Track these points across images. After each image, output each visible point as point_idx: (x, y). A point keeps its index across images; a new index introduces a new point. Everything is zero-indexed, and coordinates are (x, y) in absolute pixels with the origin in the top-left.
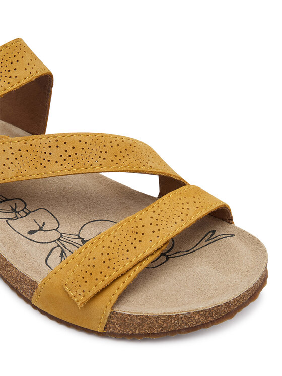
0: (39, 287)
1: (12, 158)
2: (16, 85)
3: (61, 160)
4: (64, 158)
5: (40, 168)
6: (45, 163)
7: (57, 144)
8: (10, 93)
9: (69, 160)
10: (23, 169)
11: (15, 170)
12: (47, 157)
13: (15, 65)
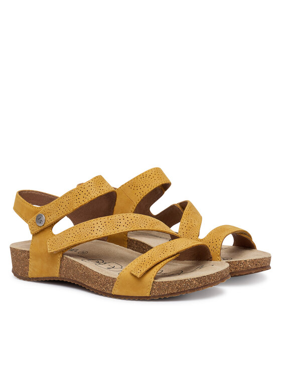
0: (117, 279)
1: (101, 226)
2: (103, 193)
3: (126, 225)
4: (127, 224)
5: (115, 229)
6: (118, 227)
7: (123, 218)
8: (101, 196)
9: (129, 224)
10: (107, 231)
11: (103, 231)
12: (119, 224)
13: (102, 185)
